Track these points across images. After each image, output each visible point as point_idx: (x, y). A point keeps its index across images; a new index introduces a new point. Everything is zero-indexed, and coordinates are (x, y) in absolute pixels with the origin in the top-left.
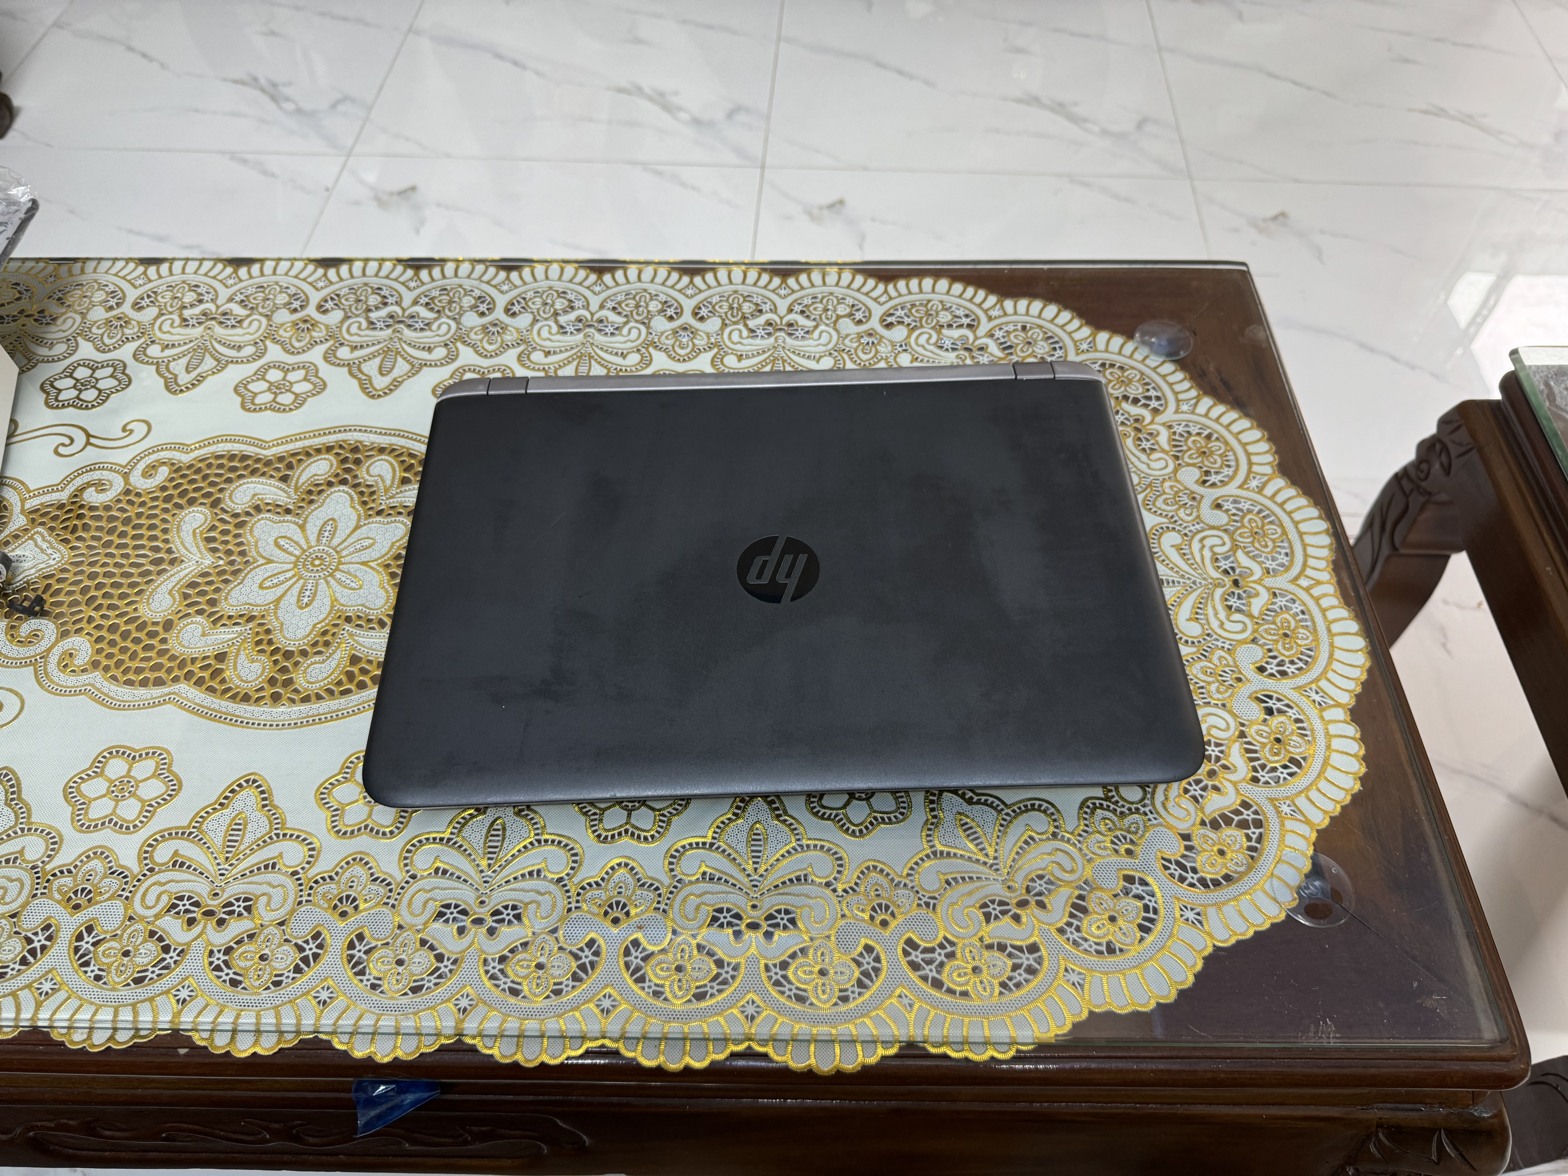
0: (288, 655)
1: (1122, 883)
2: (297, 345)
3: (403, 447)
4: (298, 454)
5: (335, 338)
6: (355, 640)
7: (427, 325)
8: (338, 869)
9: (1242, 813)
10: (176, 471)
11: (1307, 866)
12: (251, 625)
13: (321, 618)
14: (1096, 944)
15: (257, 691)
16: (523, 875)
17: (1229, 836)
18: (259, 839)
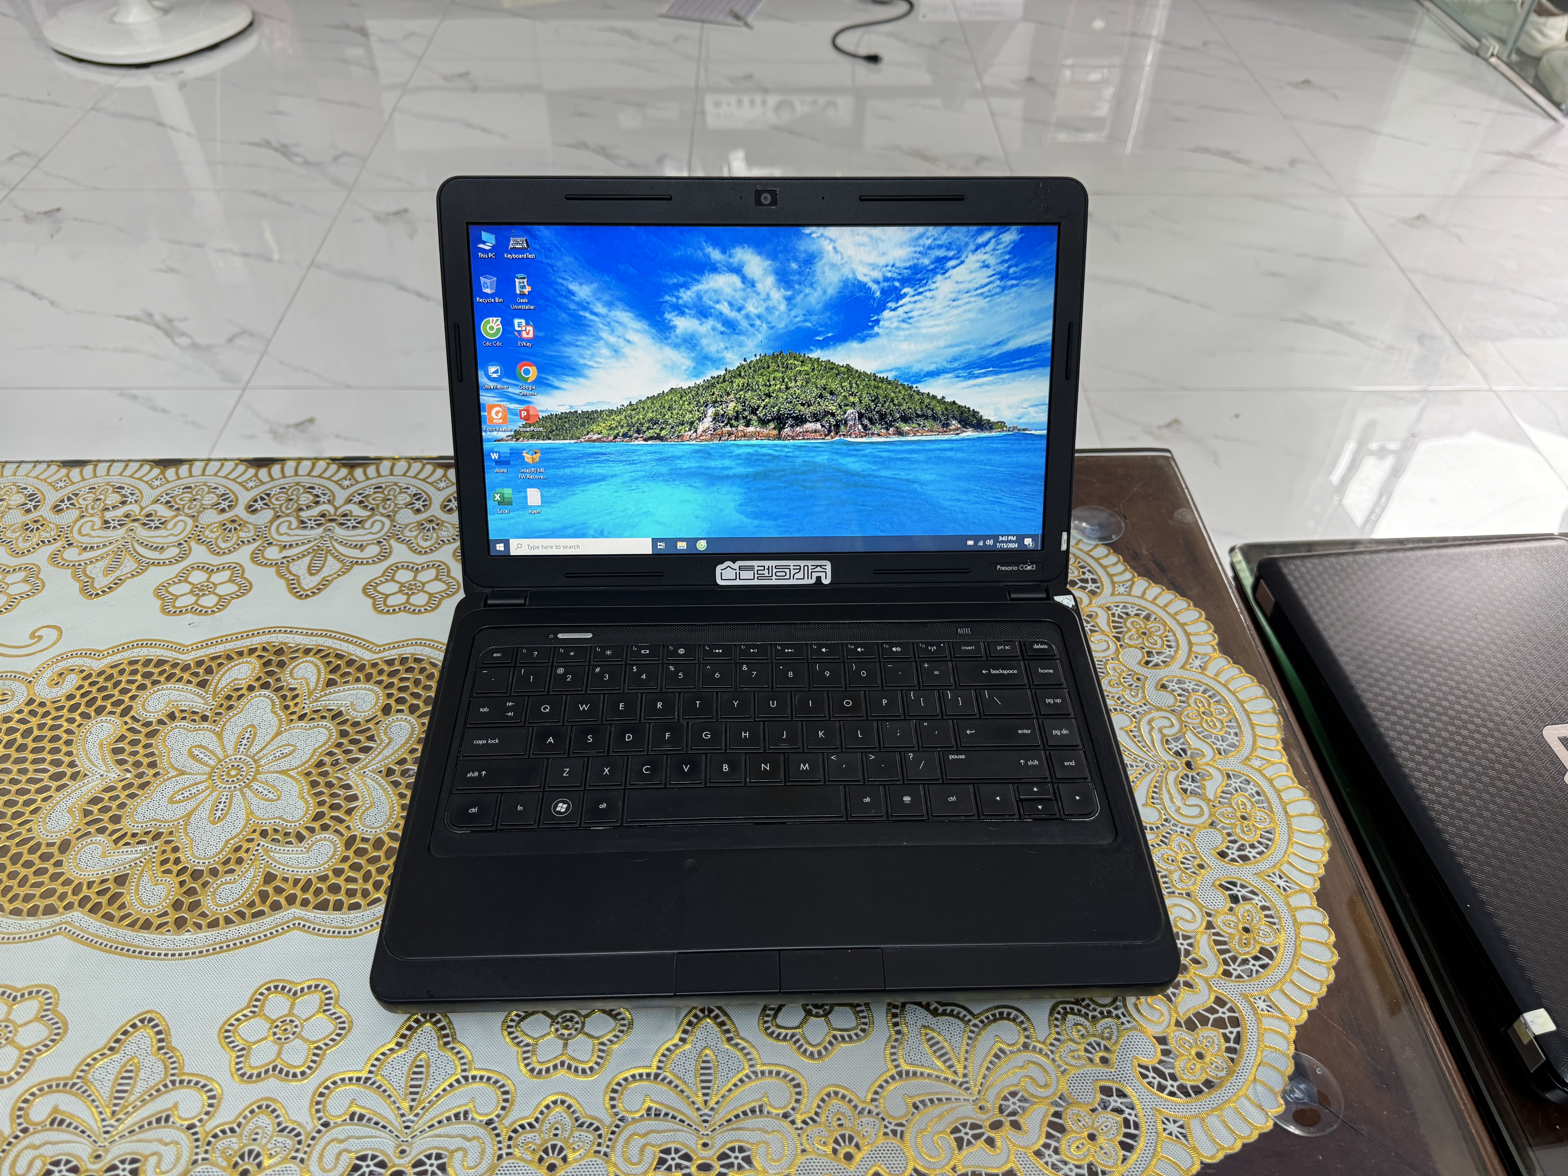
0: (196, 875)
1: (1099, 1096)
2: (223, 545)
3: (330, 648)
4: (219, 657)
5: (264, 538)
6: (270, 857)
7: (359, 523)
8: (241, 1120)
9: (1217, 1012)
10: (85, 679)
11: (1290, 1069)
12: (157, 843)
13: (234, 833)
14: (1078, 1167)
15: (159, 916)
16: (448, 1119)
17: (1207, 1038)
18: (152, 1088)
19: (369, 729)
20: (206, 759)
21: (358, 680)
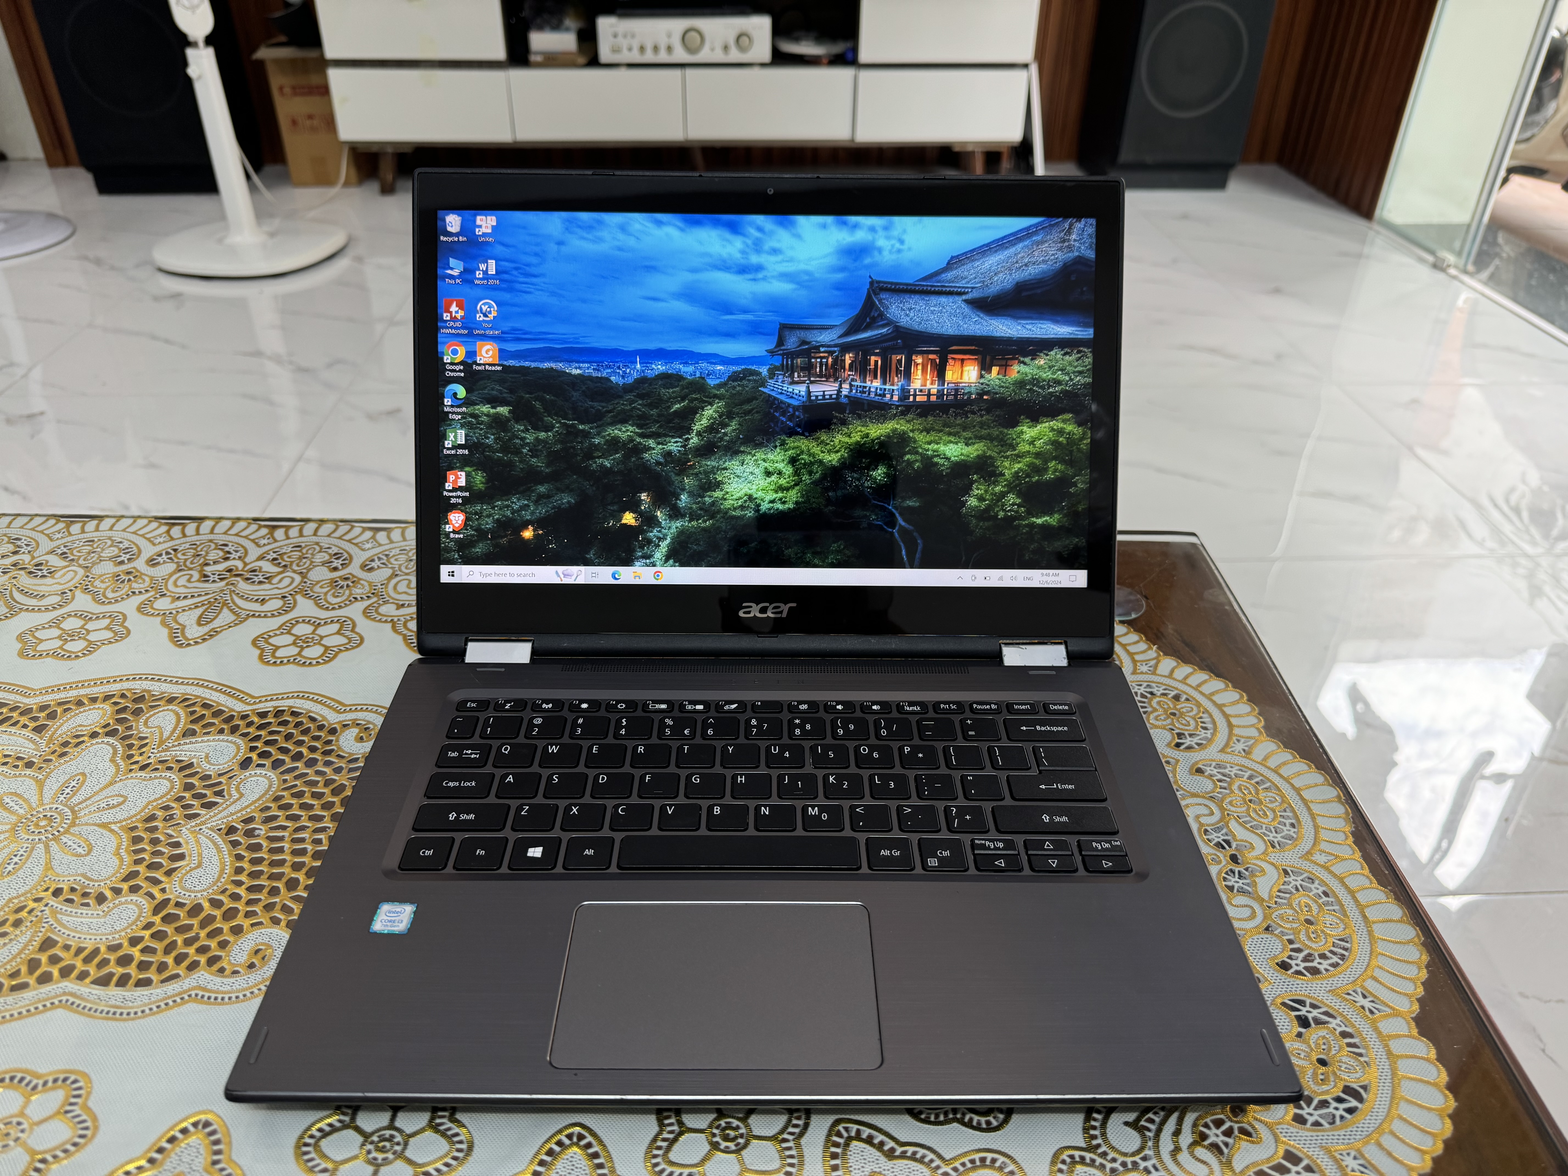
2: (110, 595)
3: (197, 697)
4: (69, 702)
5: (157, 589)
6: (56, 920)
7: (266, 578)
13: (21, 891)
19: (220, 783)
20: (16, 807)
21: (221, 731)
